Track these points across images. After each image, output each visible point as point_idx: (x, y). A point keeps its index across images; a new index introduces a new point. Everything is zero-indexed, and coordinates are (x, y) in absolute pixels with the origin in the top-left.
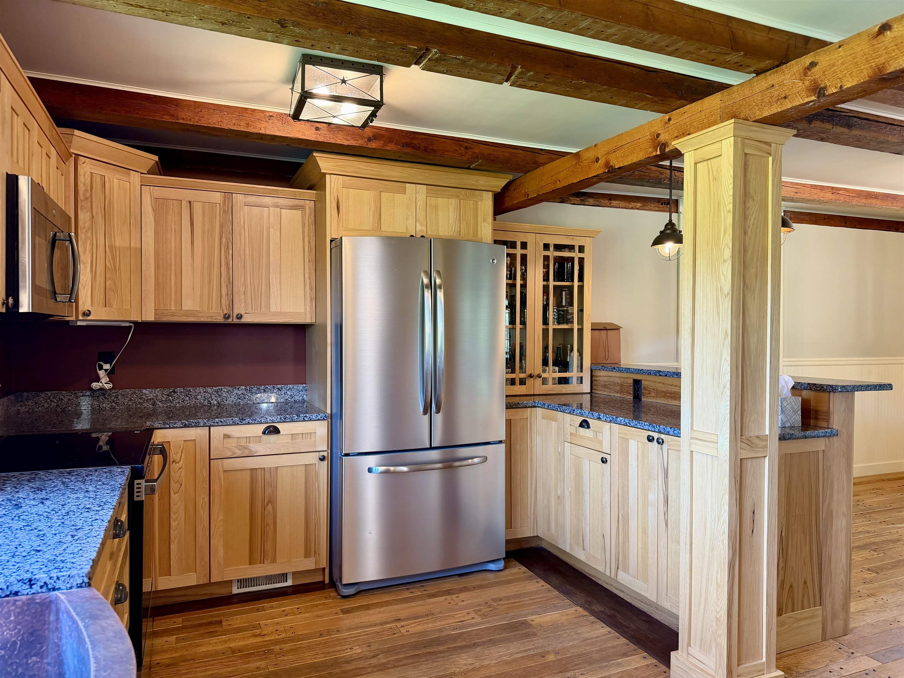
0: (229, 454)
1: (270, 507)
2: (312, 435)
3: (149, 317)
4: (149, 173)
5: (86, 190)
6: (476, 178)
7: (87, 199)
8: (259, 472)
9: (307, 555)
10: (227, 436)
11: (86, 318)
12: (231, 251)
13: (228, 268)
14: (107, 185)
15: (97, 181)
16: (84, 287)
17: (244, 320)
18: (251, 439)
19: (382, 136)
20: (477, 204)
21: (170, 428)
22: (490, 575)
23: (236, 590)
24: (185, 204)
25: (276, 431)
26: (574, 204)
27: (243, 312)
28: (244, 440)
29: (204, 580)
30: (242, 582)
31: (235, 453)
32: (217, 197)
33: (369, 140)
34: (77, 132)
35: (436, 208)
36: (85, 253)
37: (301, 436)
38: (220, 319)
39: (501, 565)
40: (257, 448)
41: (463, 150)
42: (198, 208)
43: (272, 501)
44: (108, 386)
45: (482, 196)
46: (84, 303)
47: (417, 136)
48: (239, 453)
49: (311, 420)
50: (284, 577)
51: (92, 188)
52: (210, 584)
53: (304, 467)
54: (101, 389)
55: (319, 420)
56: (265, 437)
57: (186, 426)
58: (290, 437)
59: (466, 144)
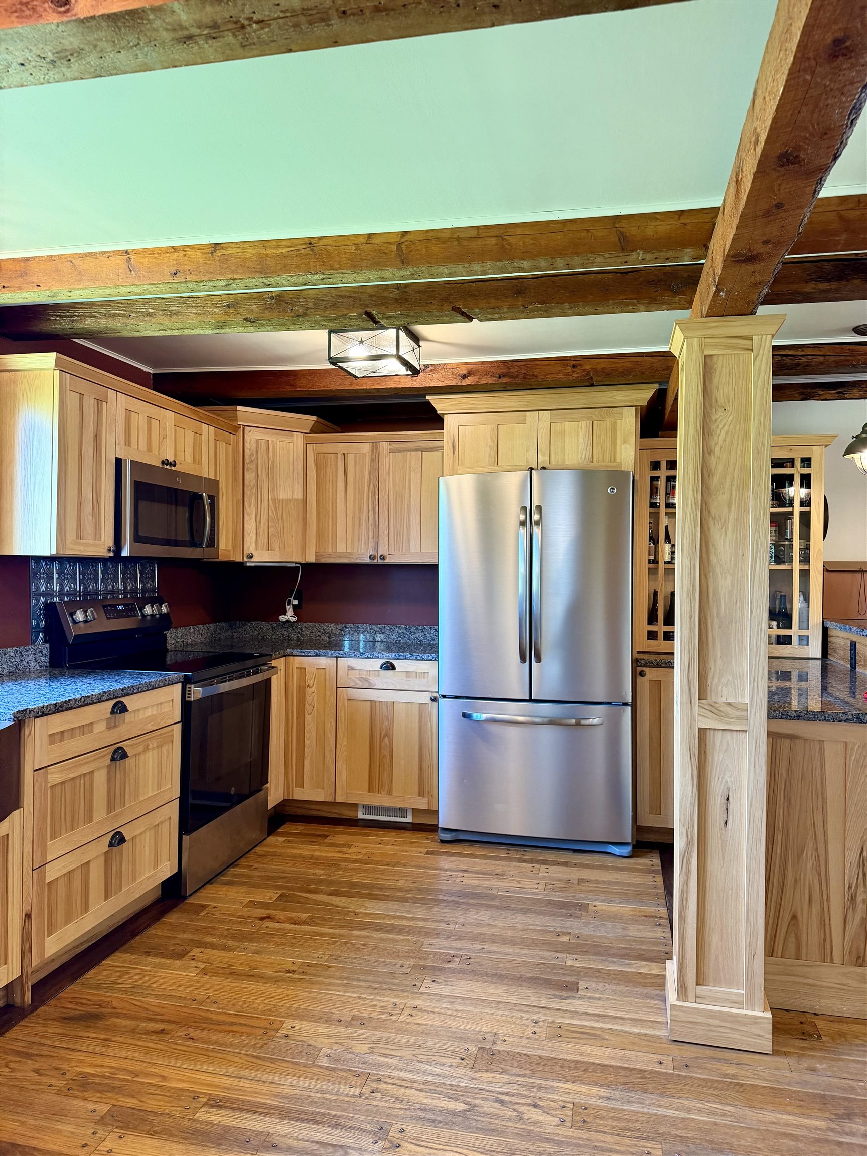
0: (352, 685)
1: (386, 740)
2: (426, 675)
3: (312, 559)
4: (312, 431)
5: (252, 454)
6: (610, 394)
7: (252, 461)
8: (378, 704)
9: (421, 794)
10: (351, 668)
11: (250, 560)
12: (377, 497)
13: (374, 513)
14: (271, 447)
15: (263, 445)
16: (249, 535)
17: (388, 561)
18: (371, 672)
19: (478, 370)
20: (615, 423)
21: (305, 656)
22: (609, 858)
23: (361, 816)
24: (340, 456)
25: (393, 668)
26: (826, 400)
27: (386, 553)
28: (365, 673)
29: (329, 799)
30: (368, 809)
31: (357, 684)
32: (366, 447)
33: (464, 377)
34: (239, 408)
35: (563, 433)
36: (250, 506)
37: (415, 674)
38: (366, 560)
39: (626, 851)
40: (377, 682)
41: (570, 369)
42: (350, 457)
43: (388, 734)
44: (293, 619)
45: (622, 414)
46: (249, 548)
47: (515, 364)
48: (360, 684)
49: (423, 660)
50: (403, 812)
51: (257, 452)
52: (334, 804)
53: (418, 705)
54: (288, 621)
55: (431, 660)
56: (383, 672)
57: (317, 655)
58: (405, 674)
59: (575, 362)
